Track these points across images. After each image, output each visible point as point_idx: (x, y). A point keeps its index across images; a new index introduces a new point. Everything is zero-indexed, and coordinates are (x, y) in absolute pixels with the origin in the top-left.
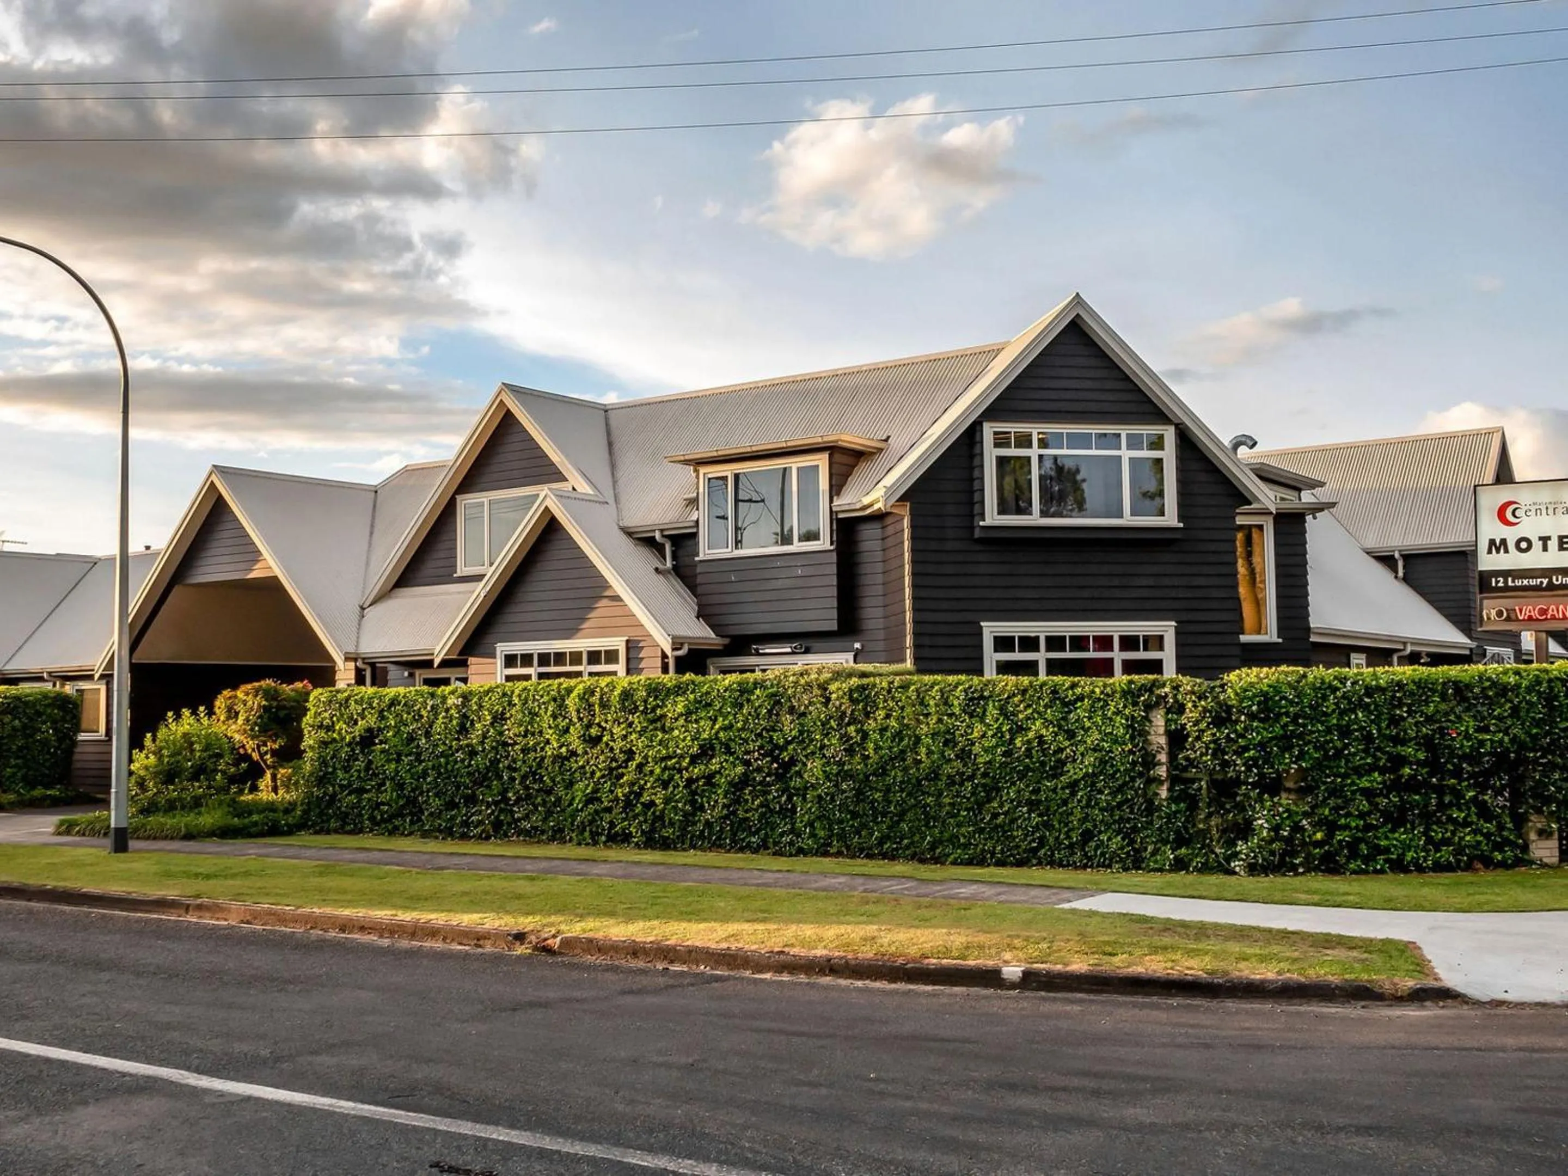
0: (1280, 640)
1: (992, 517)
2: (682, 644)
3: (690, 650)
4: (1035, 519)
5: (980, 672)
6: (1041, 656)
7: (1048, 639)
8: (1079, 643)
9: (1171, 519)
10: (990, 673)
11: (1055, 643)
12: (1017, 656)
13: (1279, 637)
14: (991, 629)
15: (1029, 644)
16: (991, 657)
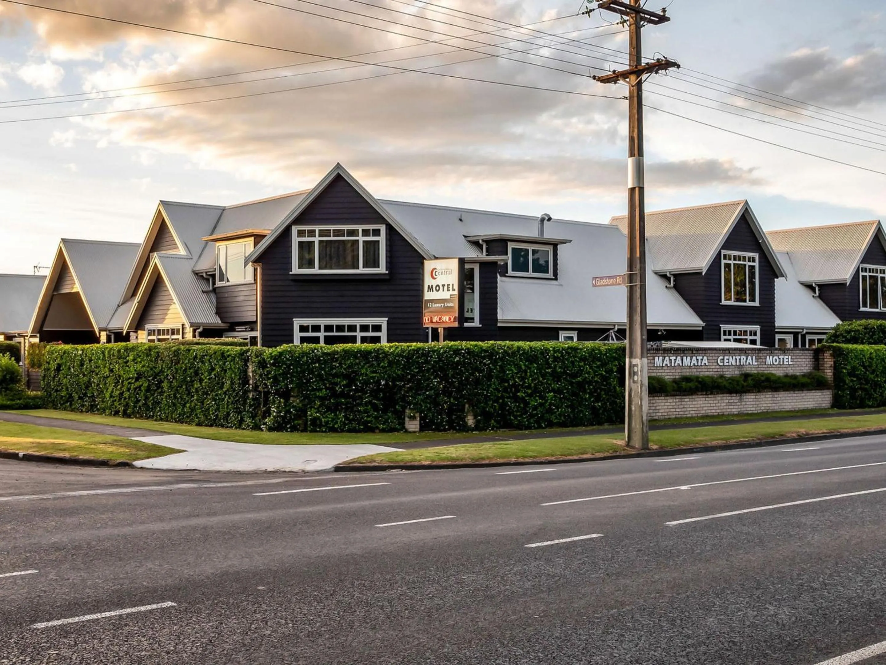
0: (481, 326)
1: (295, 270)
2: (200, 326)
3: (204, 329)
4: (316, 270)
5: (292, 342)
6: (321, 335)
7: (325, 326)
8: (340, 328)
9: (382, 269)
10: (297, 341)
11: (328, 328)
12: (310, 334)
13: (480, 324)
14: (297, 322)
15: (316, 328)
16: (297, 335)
